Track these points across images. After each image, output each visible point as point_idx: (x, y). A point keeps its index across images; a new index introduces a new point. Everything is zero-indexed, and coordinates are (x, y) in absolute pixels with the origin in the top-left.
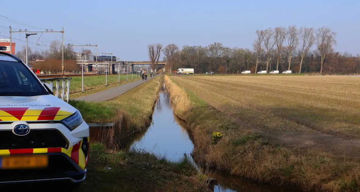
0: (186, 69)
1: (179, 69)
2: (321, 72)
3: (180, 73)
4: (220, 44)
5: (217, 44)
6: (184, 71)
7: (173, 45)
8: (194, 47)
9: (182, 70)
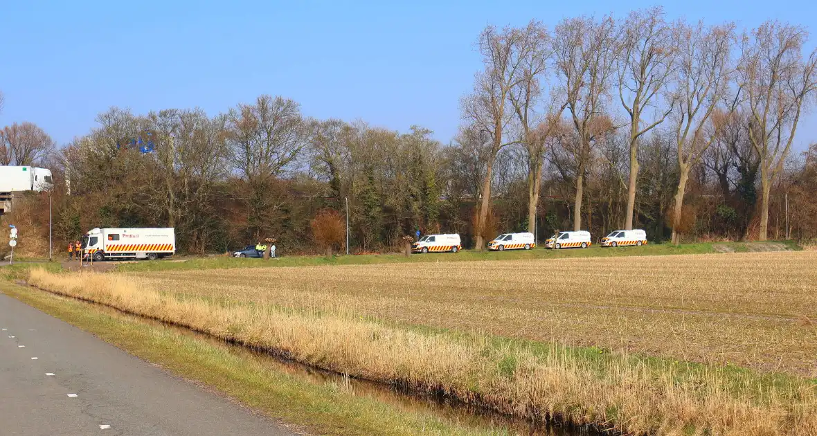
0: (130, 231)
1: (95, 232)
2: (763, 235)
3: (101, 253)
4: (290, 105)
5: (270, 105)
6: (123, 241)
7: (27, 129)
8: (164, 114)
9: (112, 237)
